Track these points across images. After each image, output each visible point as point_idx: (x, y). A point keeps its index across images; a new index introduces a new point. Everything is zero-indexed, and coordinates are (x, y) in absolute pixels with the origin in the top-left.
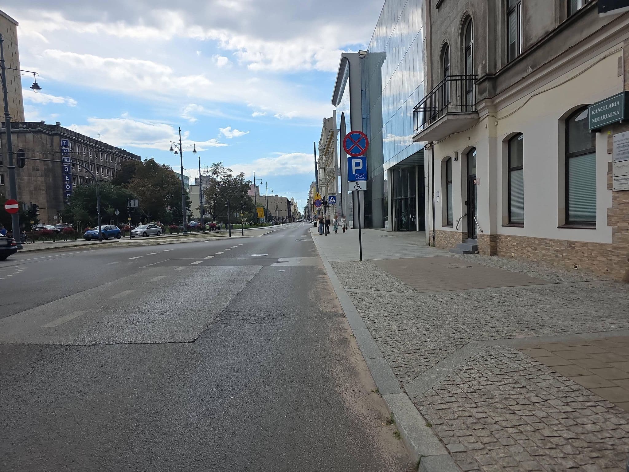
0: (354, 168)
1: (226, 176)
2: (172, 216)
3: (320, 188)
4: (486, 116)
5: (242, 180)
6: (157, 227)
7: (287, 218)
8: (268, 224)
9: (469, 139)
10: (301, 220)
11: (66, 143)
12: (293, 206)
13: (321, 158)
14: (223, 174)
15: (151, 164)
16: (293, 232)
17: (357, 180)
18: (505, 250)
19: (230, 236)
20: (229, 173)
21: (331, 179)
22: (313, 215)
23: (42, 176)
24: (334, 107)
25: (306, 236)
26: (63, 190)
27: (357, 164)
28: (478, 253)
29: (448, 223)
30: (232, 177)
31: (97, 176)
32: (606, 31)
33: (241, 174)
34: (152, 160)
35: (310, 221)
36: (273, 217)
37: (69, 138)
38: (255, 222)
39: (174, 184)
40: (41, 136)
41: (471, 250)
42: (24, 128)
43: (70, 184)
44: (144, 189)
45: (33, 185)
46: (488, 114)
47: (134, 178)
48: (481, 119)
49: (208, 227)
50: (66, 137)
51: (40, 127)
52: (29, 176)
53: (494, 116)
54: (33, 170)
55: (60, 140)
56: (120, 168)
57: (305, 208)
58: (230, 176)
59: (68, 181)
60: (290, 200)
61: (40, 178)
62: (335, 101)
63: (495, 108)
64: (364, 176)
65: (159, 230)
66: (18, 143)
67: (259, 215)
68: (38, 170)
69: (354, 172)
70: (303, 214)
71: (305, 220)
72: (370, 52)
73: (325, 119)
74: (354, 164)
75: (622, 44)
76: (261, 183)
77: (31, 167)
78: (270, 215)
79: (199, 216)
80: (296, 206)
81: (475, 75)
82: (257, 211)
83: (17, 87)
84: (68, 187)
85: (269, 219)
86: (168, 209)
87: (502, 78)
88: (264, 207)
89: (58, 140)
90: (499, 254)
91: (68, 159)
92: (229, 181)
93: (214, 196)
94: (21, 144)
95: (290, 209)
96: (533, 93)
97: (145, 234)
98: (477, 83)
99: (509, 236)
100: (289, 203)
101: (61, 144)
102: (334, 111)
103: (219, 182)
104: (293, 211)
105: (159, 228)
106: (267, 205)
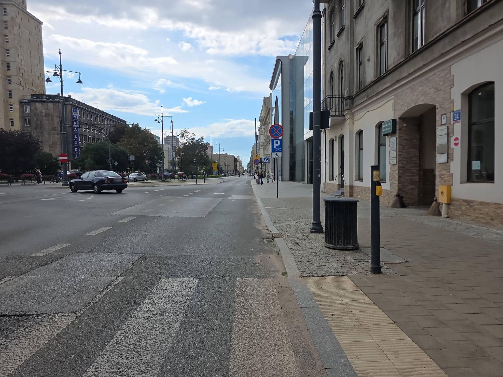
0: (275, 145)
1: (190, 138)
2: (149, 167)
3: (260, 149)
4: (348, 118)
5: (202, 142)
6: (143, 175)
7: (234, 172)
8: (220, 176)
9: (341, 130)
10: (245, 173)
11: (76, 110)
12: (239, 162)
13: (261, 126)
14: (188, 137)
15: (136, 128)
16: (239, 182)
17: (277, 152)
18: (356, 194)
19: (197, 183)
20: (193, 137)
21: (267, 143)
22: (254, 170)
23: (58, 134)
24: (271, 91)
25: (247, 185)
26: (73, 145)
27: (277, 143)
28: (344, 196)
29: (332, 178)
30: (195, 140)
31: (96, 135)
32: (387, 90)
33: (201, 138)
34: (137, 125)
35: (252, 175)
36: (223, 170)
37: (78, 107)
38: (210, 173)
39: (152, 143)
40: (59, 105)
41: (340, 194)
42: (47, 99)
43: (78, 141)
44: (131, 146)
45: (52, 141)
46: (349, 118)
47: (124, 138)
48: (346, 119)
49: (177, 176)
50: (75, 106)
51: (58, 99)
52: (49, 134)
53: (352, 119)
54: (52, 130)
55: (72, 108)
56: (112, 129)
57: (248, 164)
58: (194, 139)
59: (76, 139)
60: (236, 157)
61: (57, 135)
62: (272, 86)
63: (353, 114)
64: (280, 150)
65: (145, 177)
66: (42, 110)
67: (214, 169)
68: (55, 130)
69: (275, 147)
70: (246, 169)
71: (248, 174)
72: (296, 55)
73: (264, 98)
74: (275, 143)
75: (393, 97)
76: (216, 145)
77: (51, 128)
78: (222, 169)
79: (171, 168)
80: (241, 163)
81: (344, 95)
82: (212, 166)
83: (41, 69)
84: (76, 143)
85: (221, 172)
86: (147, 162)
87: (356, 99)
88: (217, 162)
89: (70, 108)
90: (353, 196)
91: (77, 122)
92: (193, 142)
93: (181, 153)
94: (45, 110)
95: (236, 165)
96: (367, 110)
97: (135, 180)
98: (345, 99)
99: (357, 186)
100: (236, 160)
101: (72, 111)
102: (271, 94)
103: (185, 143)
104: (239, 166)
105: (145, 176)
106: (219, 161)
